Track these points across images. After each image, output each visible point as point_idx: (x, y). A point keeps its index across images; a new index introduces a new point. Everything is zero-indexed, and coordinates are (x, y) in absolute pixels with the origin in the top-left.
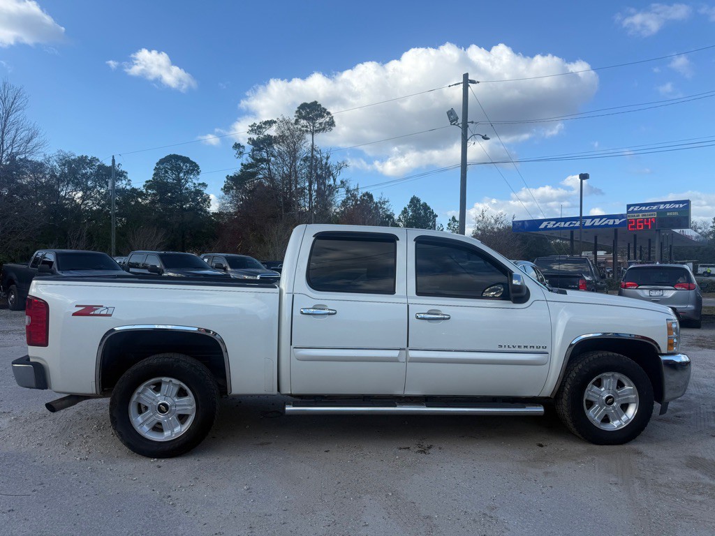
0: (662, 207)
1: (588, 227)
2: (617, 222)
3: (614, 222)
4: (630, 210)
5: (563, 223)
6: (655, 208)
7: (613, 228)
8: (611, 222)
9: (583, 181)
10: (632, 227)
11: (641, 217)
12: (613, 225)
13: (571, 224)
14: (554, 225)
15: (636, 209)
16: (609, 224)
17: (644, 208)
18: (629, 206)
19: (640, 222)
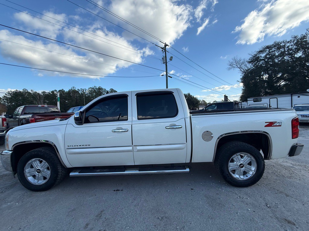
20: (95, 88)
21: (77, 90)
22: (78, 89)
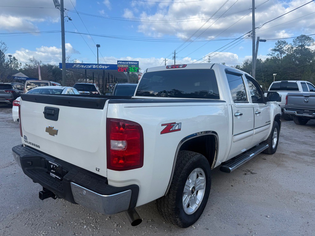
0: (130, 63)
1: (94, 68)
2: (106, 67)
3: (105, 67)
4: (119, 63)
5: (83, 66)
6: (127, 63)
7: (103, 70)
8: (103, 67)
9: (98, 48)
10: (119, 70)
11: (122, 66)
12: (104, 69)
13: (87, 66)
14: (79, 66)
15: (120, 63)
16: (103, 68)
17: (123, 63)
18: (118, 61)
19: (122, 68)
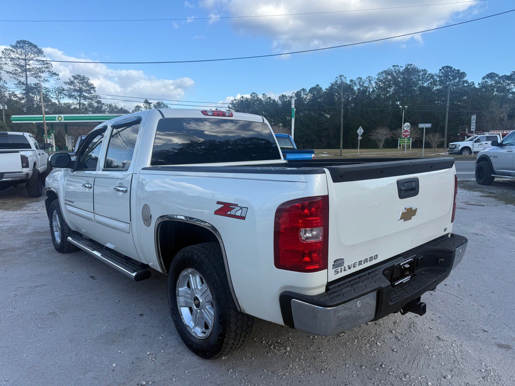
20: (395, 72)
21: (349, 83)
22: (351, 81)
